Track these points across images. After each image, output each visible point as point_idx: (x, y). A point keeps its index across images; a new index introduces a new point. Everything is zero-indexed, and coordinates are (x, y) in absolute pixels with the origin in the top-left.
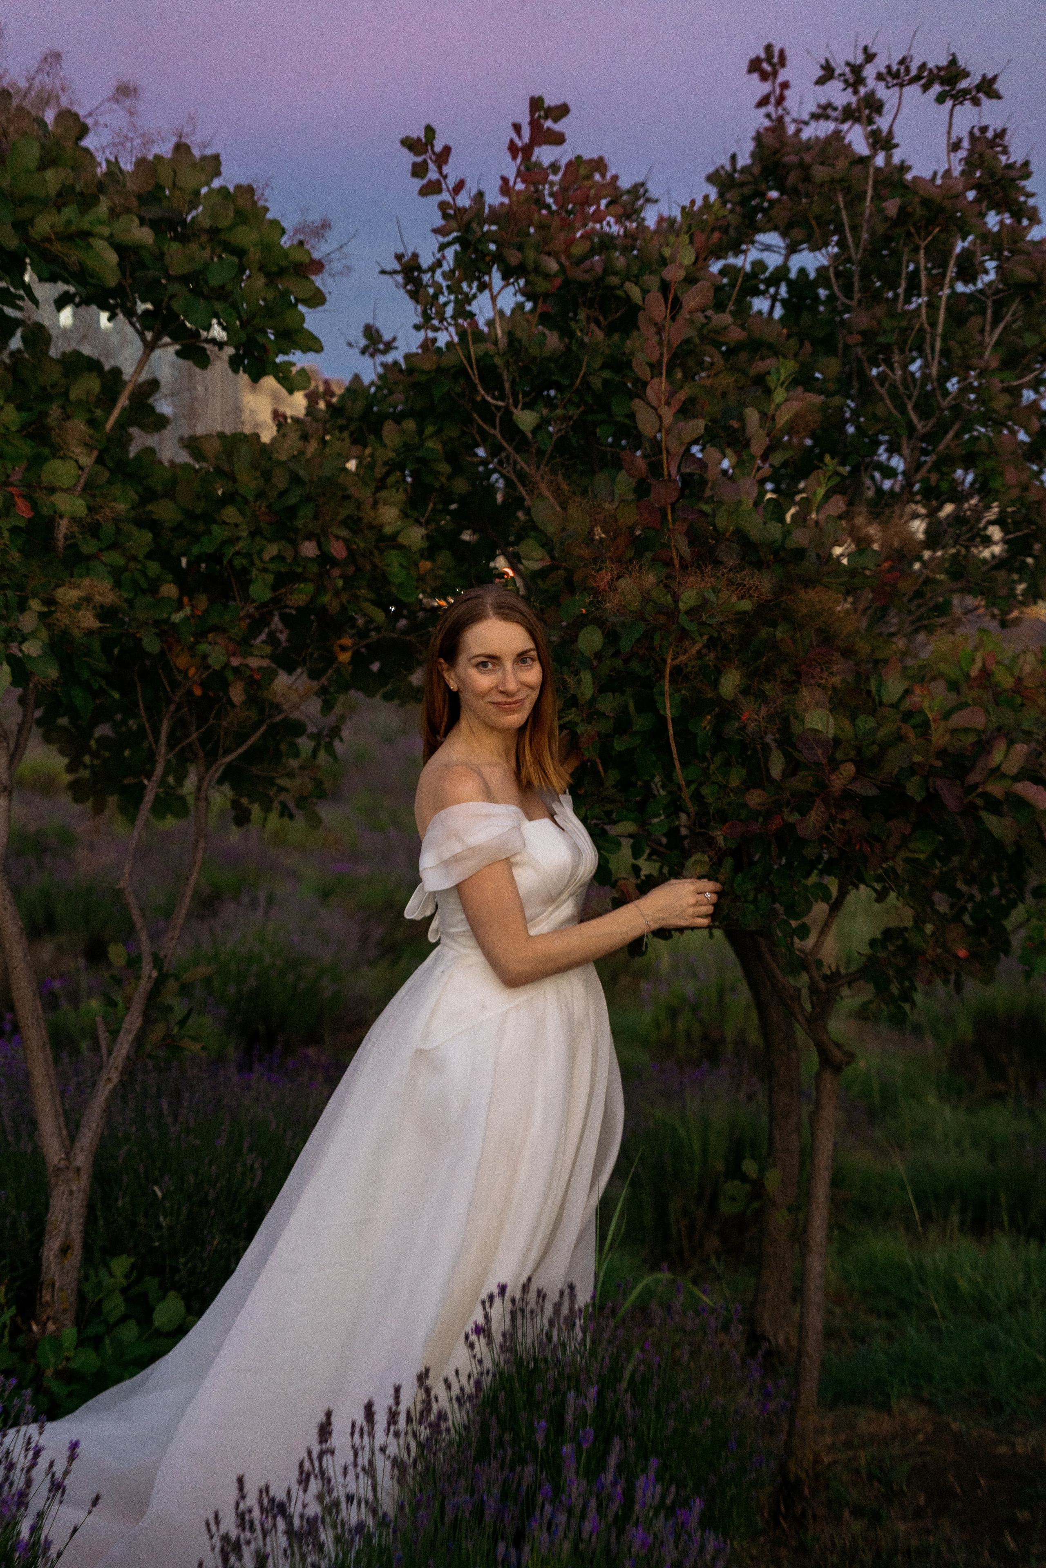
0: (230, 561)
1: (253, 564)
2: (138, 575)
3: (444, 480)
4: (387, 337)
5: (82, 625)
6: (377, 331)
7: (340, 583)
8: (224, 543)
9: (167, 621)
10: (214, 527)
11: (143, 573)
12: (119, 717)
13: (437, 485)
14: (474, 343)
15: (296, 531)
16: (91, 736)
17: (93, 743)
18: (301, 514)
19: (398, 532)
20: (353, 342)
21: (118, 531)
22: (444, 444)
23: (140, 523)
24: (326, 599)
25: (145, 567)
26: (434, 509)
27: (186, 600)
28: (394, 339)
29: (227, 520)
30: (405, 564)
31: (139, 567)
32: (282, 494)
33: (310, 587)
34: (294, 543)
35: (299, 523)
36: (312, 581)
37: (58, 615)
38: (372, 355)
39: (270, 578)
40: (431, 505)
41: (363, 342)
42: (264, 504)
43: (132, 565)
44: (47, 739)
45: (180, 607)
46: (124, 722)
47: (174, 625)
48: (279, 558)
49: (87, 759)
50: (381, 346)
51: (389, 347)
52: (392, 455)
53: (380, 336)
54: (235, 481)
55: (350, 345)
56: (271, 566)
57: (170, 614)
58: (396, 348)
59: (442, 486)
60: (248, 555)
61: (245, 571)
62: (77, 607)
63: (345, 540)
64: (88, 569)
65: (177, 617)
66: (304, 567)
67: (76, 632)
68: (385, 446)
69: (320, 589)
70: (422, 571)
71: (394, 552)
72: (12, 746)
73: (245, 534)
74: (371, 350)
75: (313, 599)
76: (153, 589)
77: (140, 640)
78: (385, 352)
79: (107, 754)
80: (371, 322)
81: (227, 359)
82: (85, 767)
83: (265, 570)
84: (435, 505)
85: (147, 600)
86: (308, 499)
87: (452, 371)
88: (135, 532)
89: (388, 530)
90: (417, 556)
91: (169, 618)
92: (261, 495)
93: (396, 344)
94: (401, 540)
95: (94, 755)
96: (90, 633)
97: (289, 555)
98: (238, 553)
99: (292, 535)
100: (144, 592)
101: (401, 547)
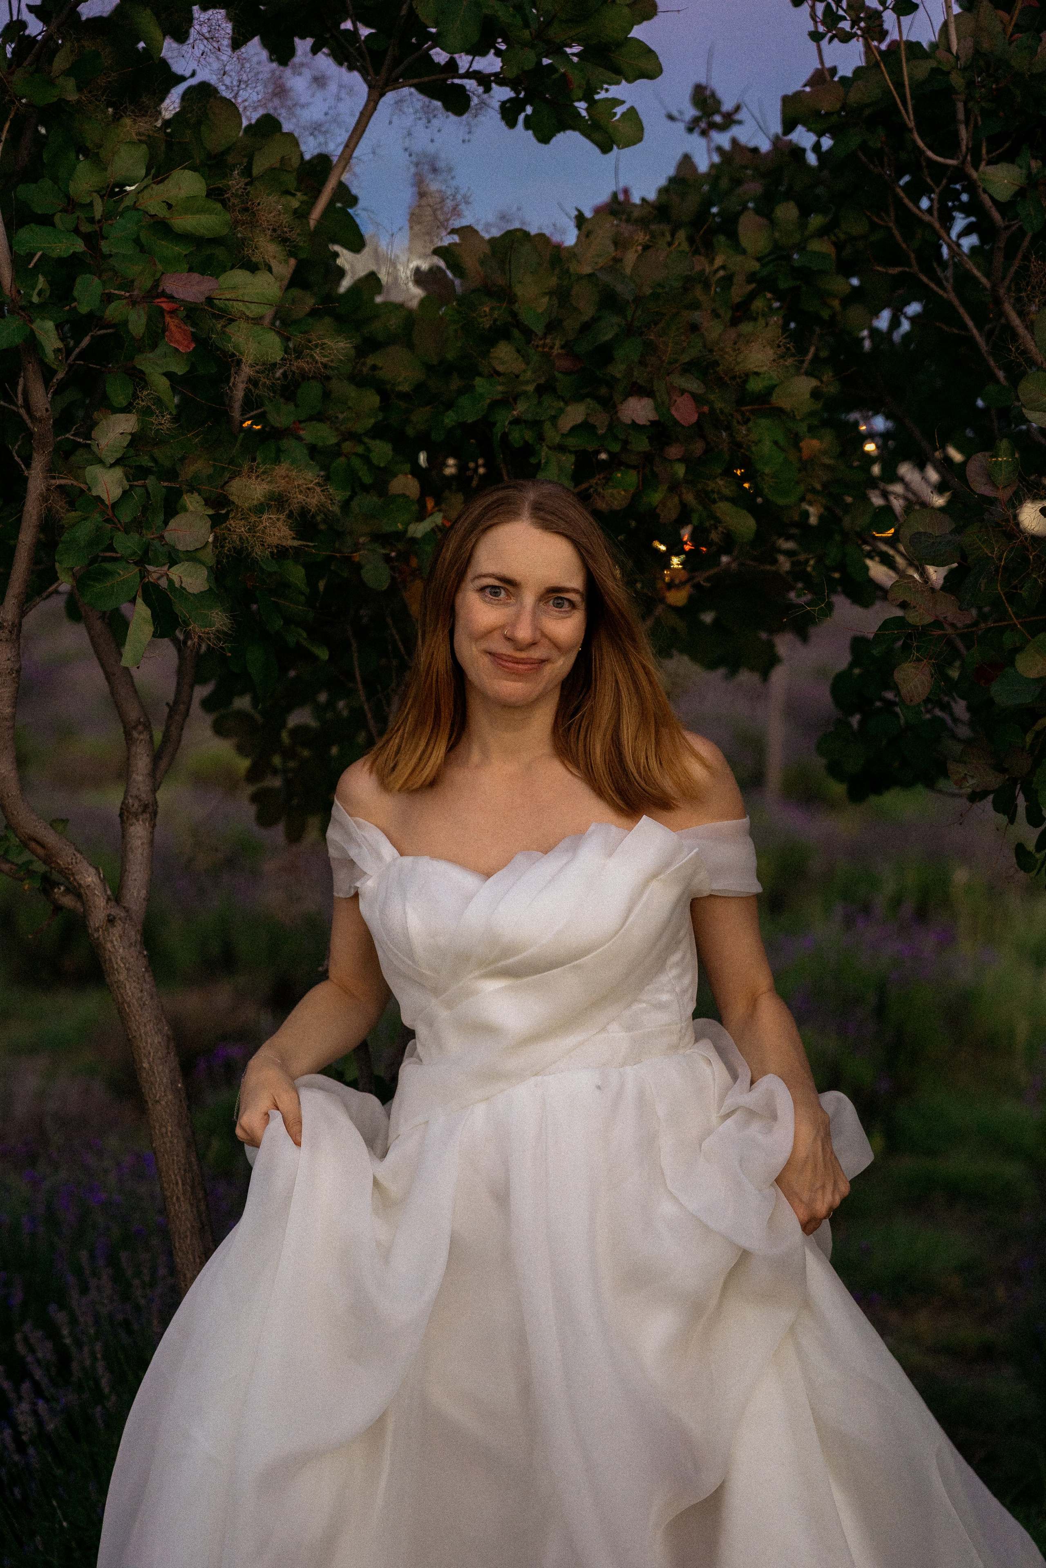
0: (505, 436)
1: (541, 438)
2: (356, 463)
3: (836, 303)
4: (727, 106)
5: (269, 540)
6: (713, 95)
7: (680, 470)
8: (495, 404)
9: (400, 536)
10: (478, 381)
11: (366, 459)
12: (323, 697)
13: (825, 314)
14: (908, 60)
15: (611, 383)
16: (283, 725)
17: (285, 736)
18: (619, 353)
19: (773, 387)
20: (675, 113)
21: (327, 395)
22: (839, 246)
23: (359, 381)
24: (656, 497)
25: (368, 450)
26: (816, 356)
27: (430, 504)
28: (738, 108)
29: (500, 368)
30: (782, 442)
31: (360, 449)
32: (586, 328)
33: (632, 478)
34: (609, 405)
35: (617, 370)
36: (634, 467)
37: (232, 523)
38: (704, 133)
39: (569, 461)
40: (812, 350)
41: (691, 112)
42: (558, 343)
43: (347, 446)
44: (219, 729)
45: (421, 516)
46: (331, 704)
47: (413, 540)
48: (586, 427)
49: (277, 760)
50: (718, 119)
51: (730, 120)
52: (755, 266)
53: (718, 102)
54: (512, 299)
55: (671, 118)
56: (571, 442)
57: (408, 524)
58: (740, 122)
59: (833, 317)
60: (536, 424)
61: (528, 450)
62: (260, 509)
63: (695, 397)
64: (279, 451)
65: (419, 530)
66: (626, 442)
67: (258, 551)
68: (744, 252)
69: (648, 482)
70: (806, 454)
71: (764, 422)
72: (158, 736)
73: (531, 388)
74: (703, 125)
75: (636, 497)
76: (380, 485)
77: (358, 567)
78: (723, 128)
79: (306, 753)
80: (703, 81)
81: (497, 105)
82: (275, 772)
83: (561, 448)
84: (817, 349)
85: (371, 500)
86: (629, 331)
87: (867, 112)
88: (351, 392)
89: (755, 385)
90: (803, 428)
91: (406, 531)
92: (552, 327)
93: (737, 117)
94: (779, 400)
95: (288, 754)
96: (281, 553)
97: (601, 421)
98: (516, 421)
99: (603, 391)
100: (366, 489)
101: (778, 413)
